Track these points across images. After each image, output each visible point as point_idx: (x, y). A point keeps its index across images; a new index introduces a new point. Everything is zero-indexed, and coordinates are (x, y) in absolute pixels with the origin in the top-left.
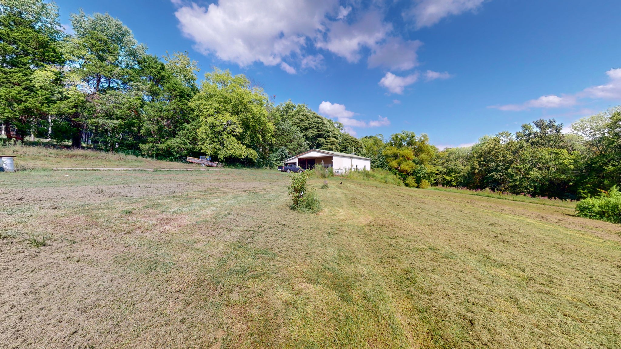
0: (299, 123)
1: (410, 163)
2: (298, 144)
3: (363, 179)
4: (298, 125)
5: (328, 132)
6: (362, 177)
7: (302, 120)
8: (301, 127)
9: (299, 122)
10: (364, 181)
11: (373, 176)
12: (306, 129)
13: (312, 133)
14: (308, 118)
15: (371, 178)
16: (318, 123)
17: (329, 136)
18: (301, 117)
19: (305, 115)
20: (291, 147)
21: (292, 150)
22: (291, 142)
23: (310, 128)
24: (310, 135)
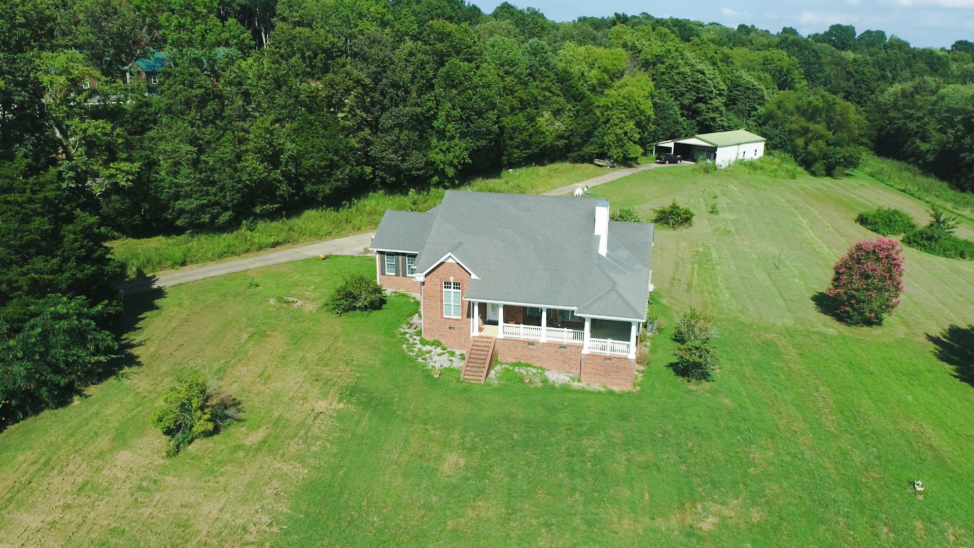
0: (673, 87)
1: (821, 143)
2: (674, 122)
3: (749, 173)
4: (673, 90)
5: (711, 92)
6: (747, 171)
7: (678, 83)
8: (677, 93)
9: (673, 85)
10: (749, 176)
11: (762, 168)
12: (683, 94)
13: (689, 98)
14: (684, 77)
15: (759, 172)
16: (698, 82)
17: (711, 99)
18: (676, 77)
19: (682, 73)
20: (665, 127)
21: (665, 129)
22: (665, 118)
23: (687, 91)
24: (686, 102)
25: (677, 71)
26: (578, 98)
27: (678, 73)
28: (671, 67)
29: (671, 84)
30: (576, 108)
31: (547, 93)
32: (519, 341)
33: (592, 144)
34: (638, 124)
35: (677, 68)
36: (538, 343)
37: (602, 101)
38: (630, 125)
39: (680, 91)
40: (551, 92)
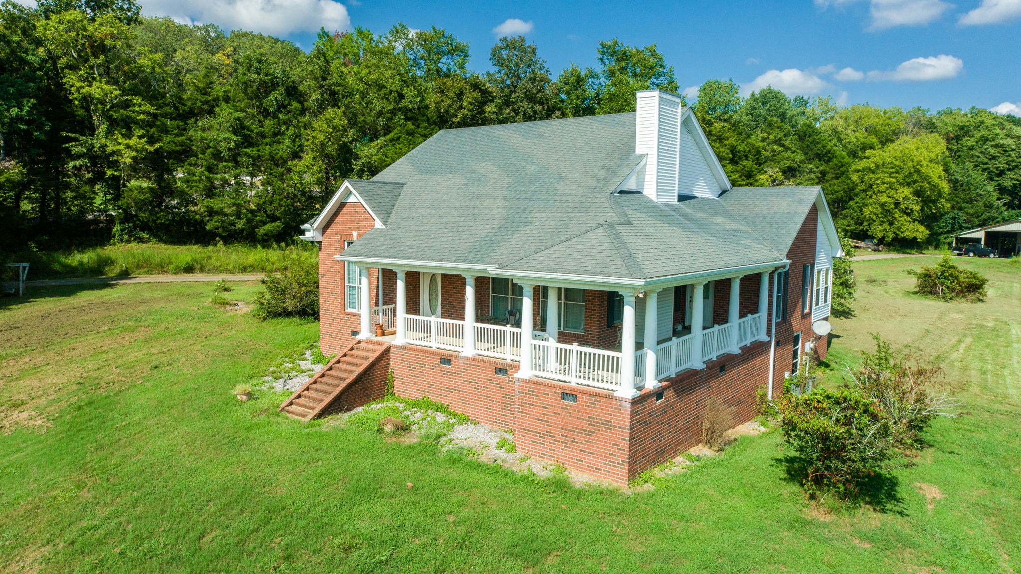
0: (986, 163)
2: (985, 206)
4: (985, 166)
7: (994, 157)
8: (991, 171)
9: (986, 160)
12: (1001, 173)
13: (1012, 179)
14: (1005, 151)
18: (992, 151)
19: (1002, 146)
20: (971, 211)
21: (972, 215)
22: (970, 201)
23: (1009, 169)
24: (1007, 183)
25: (992, 143)
26: (825, 156)
27: (996, 146)
28: (985, 140)
29: (982, 158)
30: (821, 168)
31: (775, 147)
32: (427, 352)
33: (845, 217)
34: (918, 193)
35: (993, 140)
36: (457, 357)
37: (862, 164)
38: (906, 192)
39: (997, 168)
40: (783, 145)
